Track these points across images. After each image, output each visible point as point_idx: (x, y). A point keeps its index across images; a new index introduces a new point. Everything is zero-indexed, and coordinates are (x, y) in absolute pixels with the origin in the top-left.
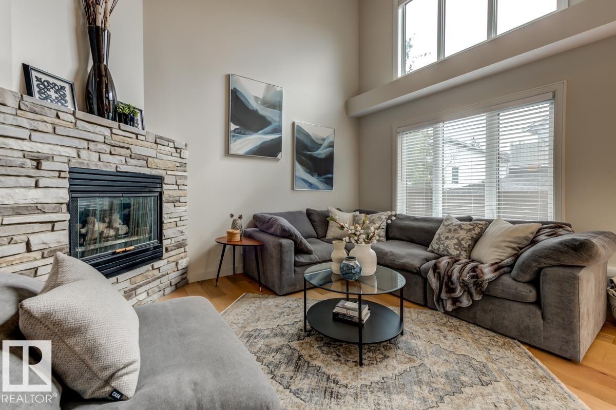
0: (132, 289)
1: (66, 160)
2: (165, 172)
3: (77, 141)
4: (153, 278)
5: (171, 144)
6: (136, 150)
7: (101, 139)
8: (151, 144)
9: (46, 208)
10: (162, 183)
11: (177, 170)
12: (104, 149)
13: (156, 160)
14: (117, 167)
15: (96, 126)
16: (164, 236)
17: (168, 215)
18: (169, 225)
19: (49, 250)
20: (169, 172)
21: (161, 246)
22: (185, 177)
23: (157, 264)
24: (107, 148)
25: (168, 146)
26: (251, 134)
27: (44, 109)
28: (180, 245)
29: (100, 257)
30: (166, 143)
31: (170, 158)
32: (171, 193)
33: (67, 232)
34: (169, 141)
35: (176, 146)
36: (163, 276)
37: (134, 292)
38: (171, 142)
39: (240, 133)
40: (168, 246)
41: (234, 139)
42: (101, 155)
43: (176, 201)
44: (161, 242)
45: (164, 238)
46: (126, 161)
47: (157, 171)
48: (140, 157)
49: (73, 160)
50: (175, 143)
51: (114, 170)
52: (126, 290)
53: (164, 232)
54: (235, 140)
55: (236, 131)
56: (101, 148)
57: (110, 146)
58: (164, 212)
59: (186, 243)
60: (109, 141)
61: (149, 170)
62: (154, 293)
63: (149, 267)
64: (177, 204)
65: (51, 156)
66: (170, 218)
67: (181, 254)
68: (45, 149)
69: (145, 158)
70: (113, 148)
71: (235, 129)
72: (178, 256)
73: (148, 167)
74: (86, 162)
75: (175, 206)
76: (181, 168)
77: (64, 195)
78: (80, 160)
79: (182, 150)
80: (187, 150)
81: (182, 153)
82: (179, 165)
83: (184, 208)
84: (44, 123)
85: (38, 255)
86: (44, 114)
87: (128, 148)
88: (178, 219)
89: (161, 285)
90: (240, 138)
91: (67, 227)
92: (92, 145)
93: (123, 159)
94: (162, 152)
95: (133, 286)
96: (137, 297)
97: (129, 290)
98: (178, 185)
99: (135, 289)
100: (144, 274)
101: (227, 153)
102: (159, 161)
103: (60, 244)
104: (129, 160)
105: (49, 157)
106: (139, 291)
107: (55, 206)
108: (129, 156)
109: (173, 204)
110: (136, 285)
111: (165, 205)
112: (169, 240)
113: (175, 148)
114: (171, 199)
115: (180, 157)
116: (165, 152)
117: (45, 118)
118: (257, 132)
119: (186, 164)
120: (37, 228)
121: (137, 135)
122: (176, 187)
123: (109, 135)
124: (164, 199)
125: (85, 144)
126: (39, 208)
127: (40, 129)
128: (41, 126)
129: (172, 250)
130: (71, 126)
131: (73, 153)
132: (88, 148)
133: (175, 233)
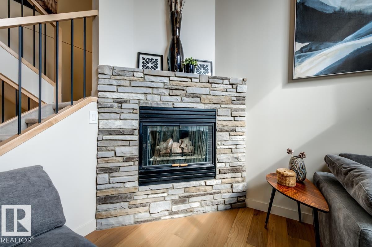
0: (185, 196)
1: (137, 102)
2: (219, 106)
3: (144, 89)
4: (205, 192)
5: (226, 82)
6: (190, 90)
7: (161, 85)
8: (204, 84)
9: (125, 132)
10: (215, 115)
11: (232, 104)
12: (163, 92)
13: (209, 97)
14: (173, 104)
15: (158, 77)
16: (218, 160)
17: (222, 142)
18: (222, 151)
19: (126, 157)
20: (223, 106)
21: (214, 168)
22: (243, 110)
23: (210, 182)
24: (166, 92)
25: (223, 84)
26: (329, 47)
27: (125, 72)
28: (235, 170)
29: (163, 167)
30: (221, 81)
31: (224, 93)
32: (224, 123)
33: (138, 147)
34: (223, 79)
35: (231, 83)
36: (216, 193)
37: (187, 199)
38: (226, 79)
39: (310, 50)
40: (221, 169)
41: (300, 60)
42: (162, 96)
43: (232, 131)
44: (215, 164)
45: (217, 161)
46: (182, 100)
47: (210, 105)
48: (193, 96)
49: (142, 102)
50: (230, 80)
51: (171, 106)
52: (181, 195)
53: (218, 156)
54: (302, 61)
55: (304, 50)
56: (161, 92)
57: (168, 90)
58: (217, 139)
59: (243, 169)
60: (167, 86)
61: (203, 105)
62: (206, 205)
63: (202, 182)
64: (232, 133)
65: (128, 100)
66: (224, 145)
67: (237, 178)
68: (124, 96)
69: (198, 95)
70: (171, 91)
71: (302, 48)
72: (234, 179)
73: (201, 103)
74: (150, 102)
75: (230, 135)
76: (238, 102)
77: (135, 124)
78: (146, 102)
79: (238, 85)
80: (245, 84)
81: (238, 88)
82: (235, 99)
83: (241, 137)
84: (124, 81)
85: (121, 159)
86: (124, 75)
87: (183, 90)
88: (234, 147)
89: (213, 200)
90: (309, 56)
91: (138, 144)
92: (155, 91)
93: (179, 98)
94: (216, 89)
95: (186, 194)
96: (190, 204)
97: (183, 196)
98: (234, 117)
99: (188, 197)
100: (197, 187)
101: (291, 79)
102: (213, 97)
103: (133, 155)
104: (185, 98)
105: (127, 101)
106: (192, 199)
107: (131, 131)
108: (185, 95)
109: (228, 133)
110: (190, 194)
111: (219, 134)
112: (224, 164)
113: (230, 84)
114: (226, 129)
115: (237, 92)
116: (218, 89)
117: (125, 78)
118: (342, 40)
119: (244, 97)
120: (120, 143)
121: (191, 78)
122: (232, 119)
123: (168, 82)
124: (217, 129)
125: (150, 90)
126: (121, 132)
127: (122, 85)
128: (123, 83)
129: (225, 173)
130: (141, 80)
131: (142, 97)
132: (153, 93)
133: (229, 159)
